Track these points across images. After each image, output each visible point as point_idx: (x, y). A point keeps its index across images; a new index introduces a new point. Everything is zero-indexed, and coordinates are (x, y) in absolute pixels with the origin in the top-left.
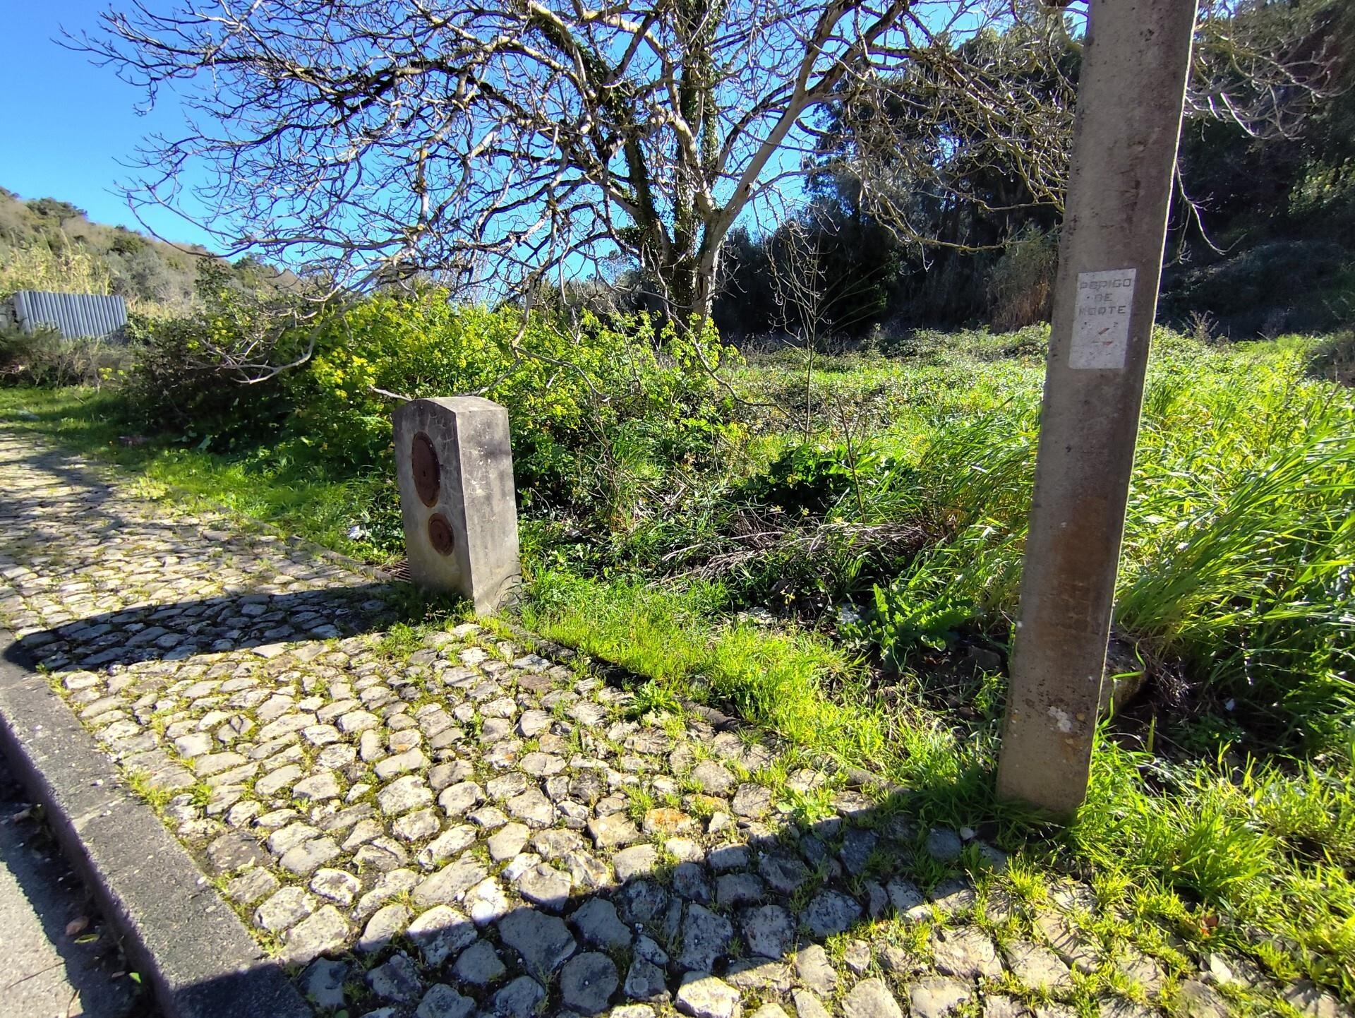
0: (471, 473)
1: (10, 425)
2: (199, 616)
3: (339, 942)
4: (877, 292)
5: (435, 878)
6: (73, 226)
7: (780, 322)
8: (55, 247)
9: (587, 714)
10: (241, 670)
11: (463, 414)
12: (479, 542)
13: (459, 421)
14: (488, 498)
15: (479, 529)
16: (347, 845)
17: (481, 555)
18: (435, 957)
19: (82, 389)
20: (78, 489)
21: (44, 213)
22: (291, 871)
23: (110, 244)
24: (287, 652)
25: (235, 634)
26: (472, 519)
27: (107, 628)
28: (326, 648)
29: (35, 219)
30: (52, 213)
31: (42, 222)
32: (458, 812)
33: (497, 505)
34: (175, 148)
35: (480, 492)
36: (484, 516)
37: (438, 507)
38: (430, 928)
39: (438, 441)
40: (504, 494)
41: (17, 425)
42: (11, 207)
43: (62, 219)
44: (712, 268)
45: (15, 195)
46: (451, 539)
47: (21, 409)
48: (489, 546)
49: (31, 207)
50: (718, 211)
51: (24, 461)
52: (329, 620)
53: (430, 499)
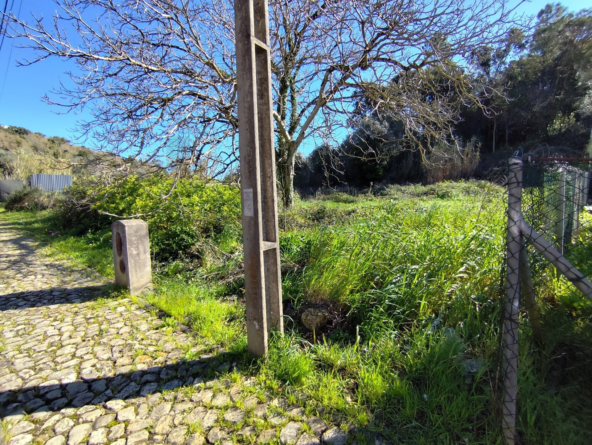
0: (131, 246)
1: (13, 226)
2: (37, 295)
3: (16, 388)
4: (378, 169)
5: (58, 373)
6: (64, 147)
7: (327, 183)
8: (56, 155)
9: (144, 327)
10: (40, 313)
11: (128, 226)
12: (133, 270)
13: (126, 228)
14: (138, 254)
15: (133, 265)
16: (37, 364)
17: (134, 274)
18: (42, 392)
19: (45, 213)
20: (23, 251)
21: (54, 142)
22: (15, 370)
23: (77, 153)
24: (59, 307)
25: (45, 301)
26: (131, 261)
27: (4, 299)
28: (73, 306)
29: (49, 144)
30: (57, 142)
31: (52, 145)
32: (79, 355)
33: (142, 256)
34: (89, 125)
35: (135, 252)
36: (136, 260)
37: (122, 257)
38: (46, 385)
39: (121, 235)
40: (145, 252)
41: (17, 226)
42: (42, 140)
43: (60, 144)
44: (292, 164)
45: (44, 136)
46: (125, 268)
47: (20, 220)
48: (138, 271)
49: (49, 140)
50: (293, 142)
51: (9, 241)
52: (80, 297)
53: (120, 254)
